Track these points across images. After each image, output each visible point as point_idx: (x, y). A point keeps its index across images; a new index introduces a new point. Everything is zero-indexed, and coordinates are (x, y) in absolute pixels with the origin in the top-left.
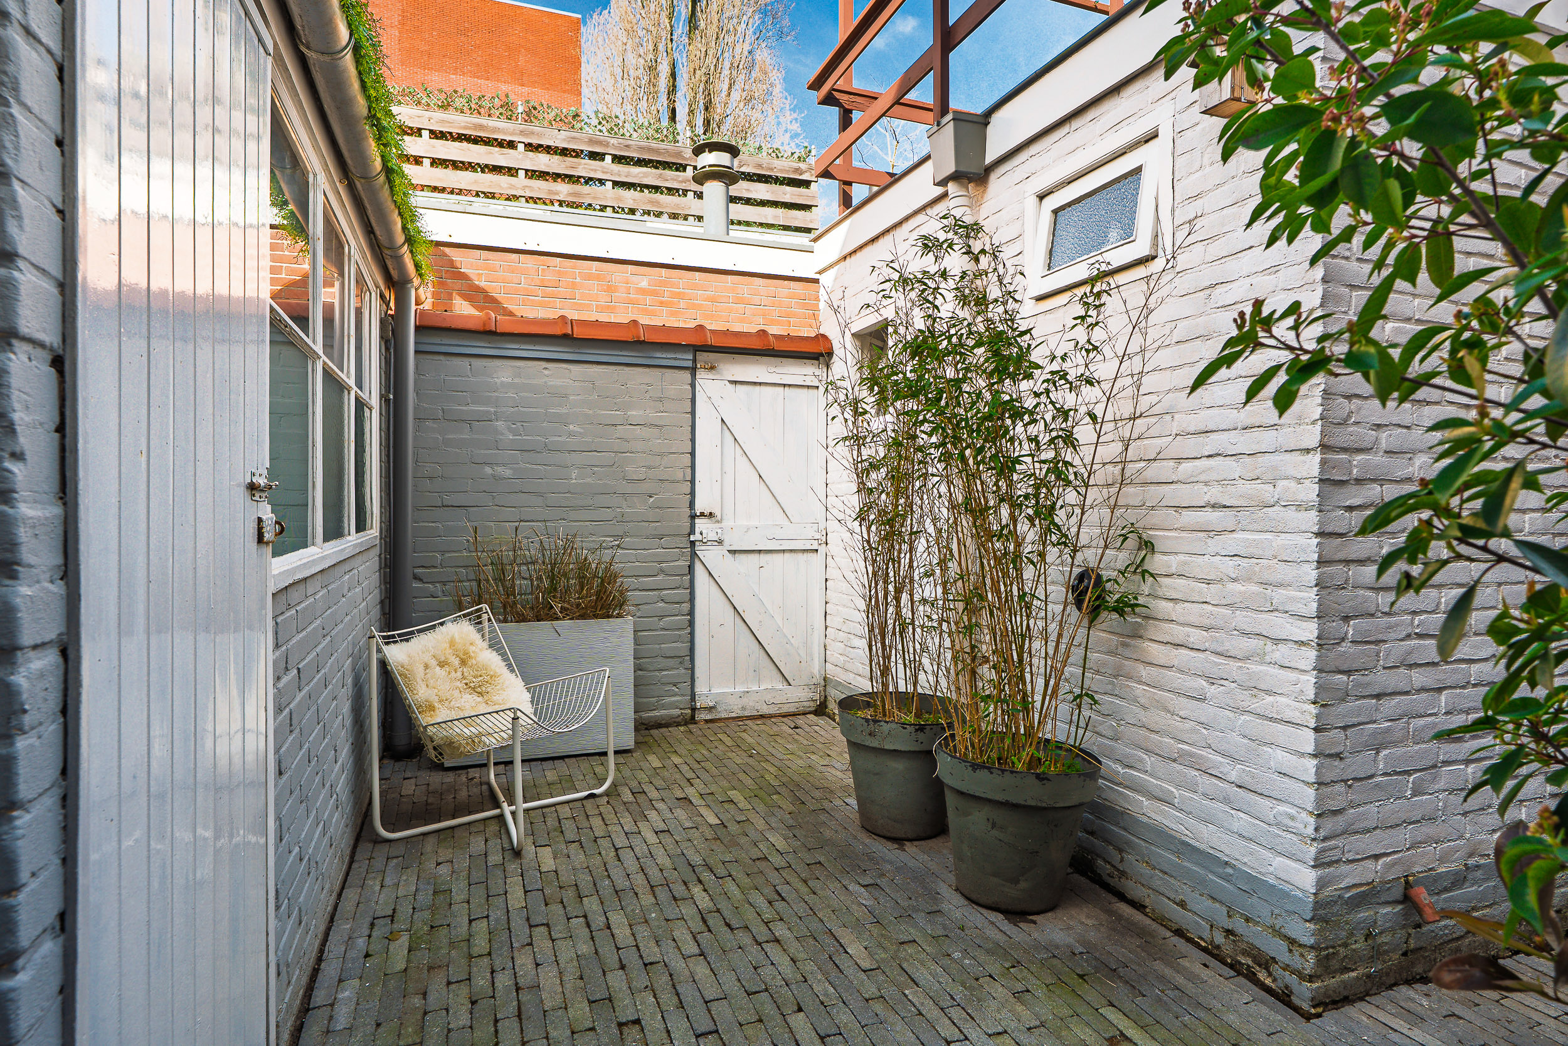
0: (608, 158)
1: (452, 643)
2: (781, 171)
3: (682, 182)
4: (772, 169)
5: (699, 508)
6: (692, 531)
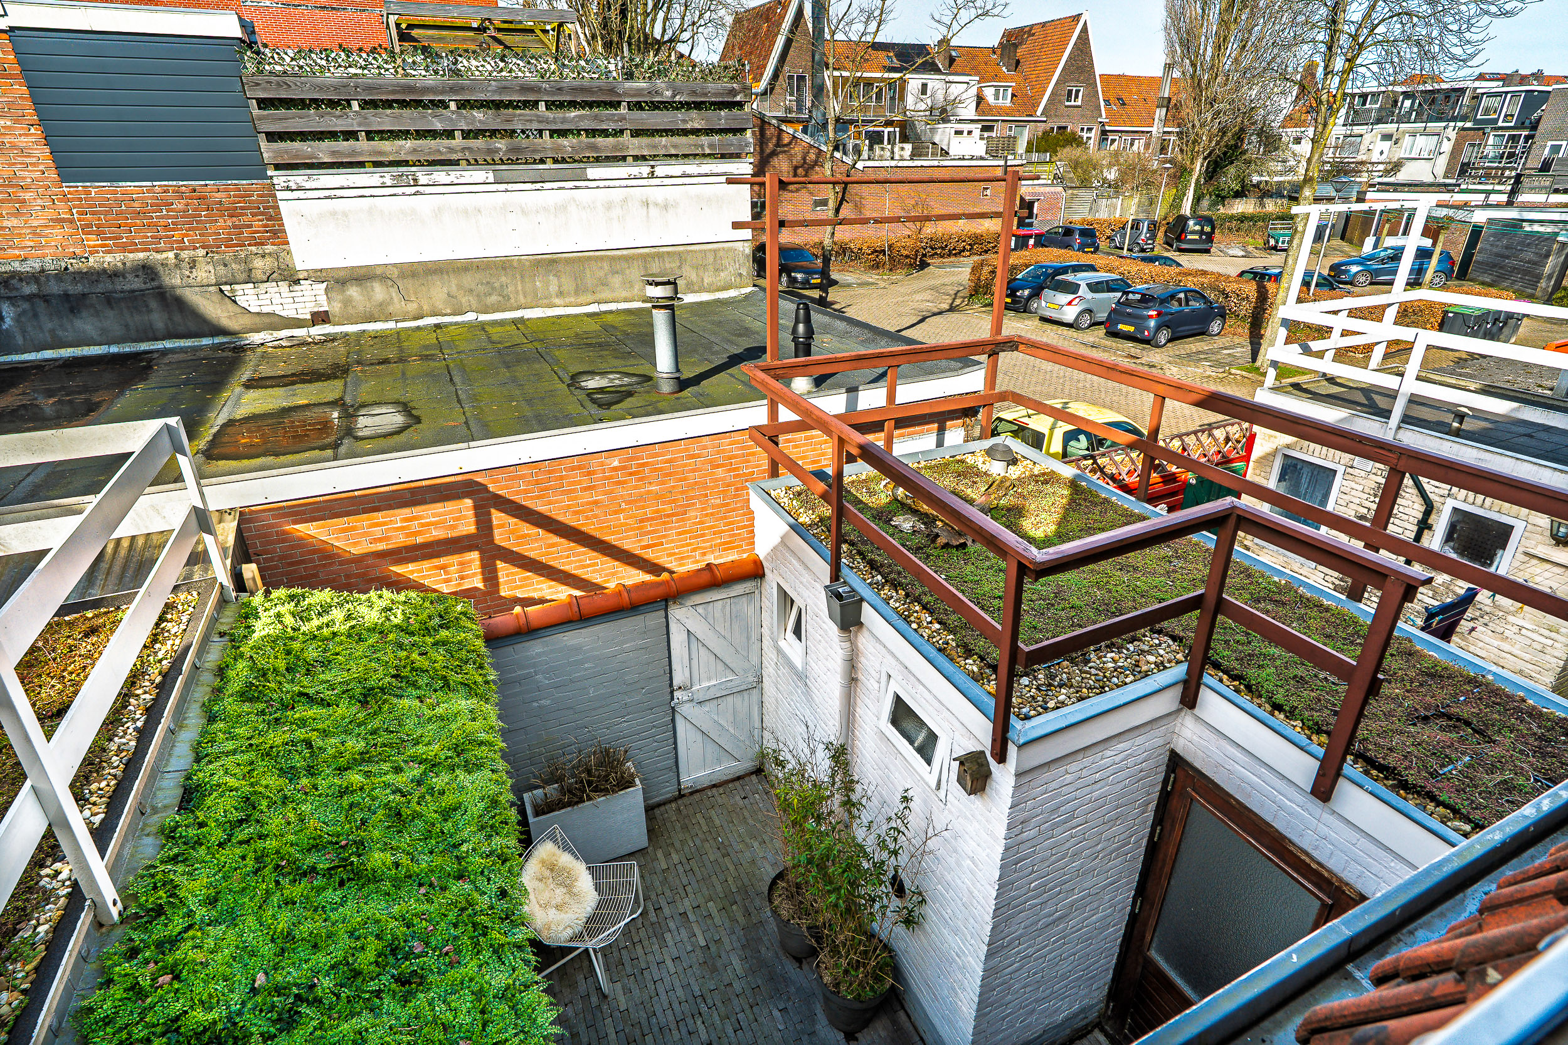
0: (542, 106)
1: (543, 862)
2: (716, 95)
3: (617, 121)
4: (706, 95)
5: (677, 682)
6: (672, 699)
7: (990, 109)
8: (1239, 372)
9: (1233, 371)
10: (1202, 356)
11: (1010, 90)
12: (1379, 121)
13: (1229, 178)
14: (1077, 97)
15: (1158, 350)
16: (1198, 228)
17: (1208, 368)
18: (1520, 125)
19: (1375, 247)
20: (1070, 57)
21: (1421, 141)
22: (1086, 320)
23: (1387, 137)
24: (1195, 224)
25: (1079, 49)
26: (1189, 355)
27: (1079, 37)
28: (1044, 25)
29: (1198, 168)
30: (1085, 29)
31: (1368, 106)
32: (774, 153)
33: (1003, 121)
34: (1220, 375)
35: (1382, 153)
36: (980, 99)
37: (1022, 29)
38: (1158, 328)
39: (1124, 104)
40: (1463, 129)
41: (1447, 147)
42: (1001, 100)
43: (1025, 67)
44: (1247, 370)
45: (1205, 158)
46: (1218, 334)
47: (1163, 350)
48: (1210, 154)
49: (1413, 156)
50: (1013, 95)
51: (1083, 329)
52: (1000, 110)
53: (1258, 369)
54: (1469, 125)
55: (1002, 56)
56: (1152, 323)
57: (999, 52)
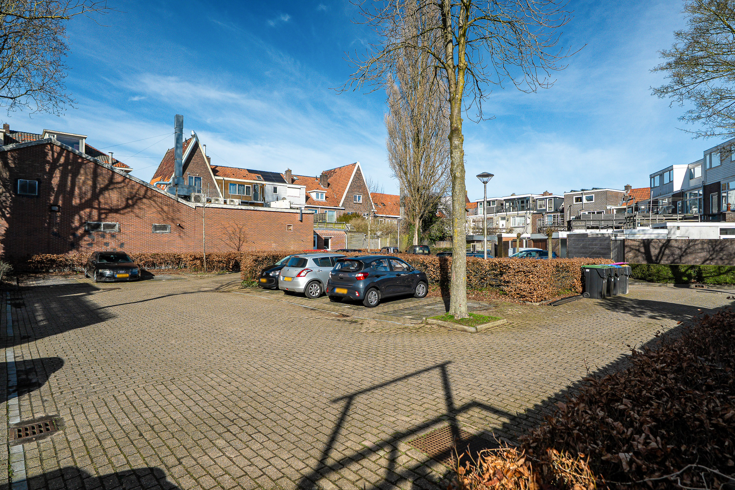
7: (314, 202)
8: (435, 321)
9: (430, 321)
10: (406, 312)
11: (324, 194)
12: (498, 212)
13: (434, 230)
14: (359, 199)
15: (370, 309)
16: (421, 251)
17: (408, 321)
18: (556, 211)
19: (514, 252)
20: (353, 181)
21: (518, 219)
22: (316, 290)
23: (503, 218)
24: (419, 250)
25: (357, 178)
26: (395, 311)
27: (356, 172)
28: (340, 168)
29: (417, 224)
30: (359, 169)
31: (491, 206)
32: (106, 188)
33: (321, 208)
34: (417, 326)
35: (503, 225)
36: (307, 198)
37: (330, 171)
38: (367, 289)
39: (384, 205)
40: (534, 214)
41: (529, 221)
42: (320, 199)
43: (333, 185)
44: (443, 319)
45: (420, 219)
46: (425, 296)
47: (374, 309)
48: (422, 216)
49: (516, 226)
50: (326, 197)
51: (314, 298)
52: (319, 203)
53: (452, 317)
54: (535, 212)
55: (320, 181)
56: (361, 285)
57: (319, 179)
